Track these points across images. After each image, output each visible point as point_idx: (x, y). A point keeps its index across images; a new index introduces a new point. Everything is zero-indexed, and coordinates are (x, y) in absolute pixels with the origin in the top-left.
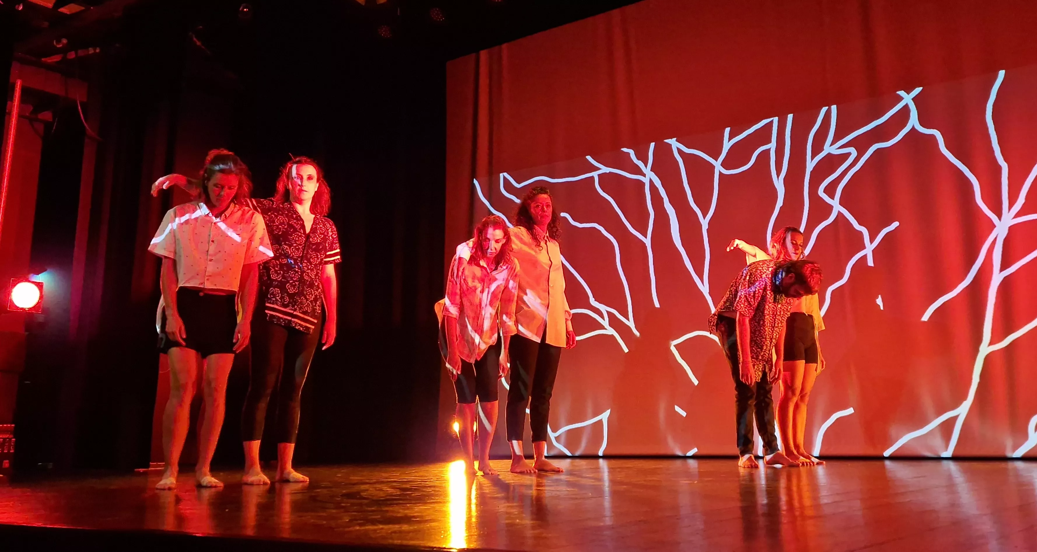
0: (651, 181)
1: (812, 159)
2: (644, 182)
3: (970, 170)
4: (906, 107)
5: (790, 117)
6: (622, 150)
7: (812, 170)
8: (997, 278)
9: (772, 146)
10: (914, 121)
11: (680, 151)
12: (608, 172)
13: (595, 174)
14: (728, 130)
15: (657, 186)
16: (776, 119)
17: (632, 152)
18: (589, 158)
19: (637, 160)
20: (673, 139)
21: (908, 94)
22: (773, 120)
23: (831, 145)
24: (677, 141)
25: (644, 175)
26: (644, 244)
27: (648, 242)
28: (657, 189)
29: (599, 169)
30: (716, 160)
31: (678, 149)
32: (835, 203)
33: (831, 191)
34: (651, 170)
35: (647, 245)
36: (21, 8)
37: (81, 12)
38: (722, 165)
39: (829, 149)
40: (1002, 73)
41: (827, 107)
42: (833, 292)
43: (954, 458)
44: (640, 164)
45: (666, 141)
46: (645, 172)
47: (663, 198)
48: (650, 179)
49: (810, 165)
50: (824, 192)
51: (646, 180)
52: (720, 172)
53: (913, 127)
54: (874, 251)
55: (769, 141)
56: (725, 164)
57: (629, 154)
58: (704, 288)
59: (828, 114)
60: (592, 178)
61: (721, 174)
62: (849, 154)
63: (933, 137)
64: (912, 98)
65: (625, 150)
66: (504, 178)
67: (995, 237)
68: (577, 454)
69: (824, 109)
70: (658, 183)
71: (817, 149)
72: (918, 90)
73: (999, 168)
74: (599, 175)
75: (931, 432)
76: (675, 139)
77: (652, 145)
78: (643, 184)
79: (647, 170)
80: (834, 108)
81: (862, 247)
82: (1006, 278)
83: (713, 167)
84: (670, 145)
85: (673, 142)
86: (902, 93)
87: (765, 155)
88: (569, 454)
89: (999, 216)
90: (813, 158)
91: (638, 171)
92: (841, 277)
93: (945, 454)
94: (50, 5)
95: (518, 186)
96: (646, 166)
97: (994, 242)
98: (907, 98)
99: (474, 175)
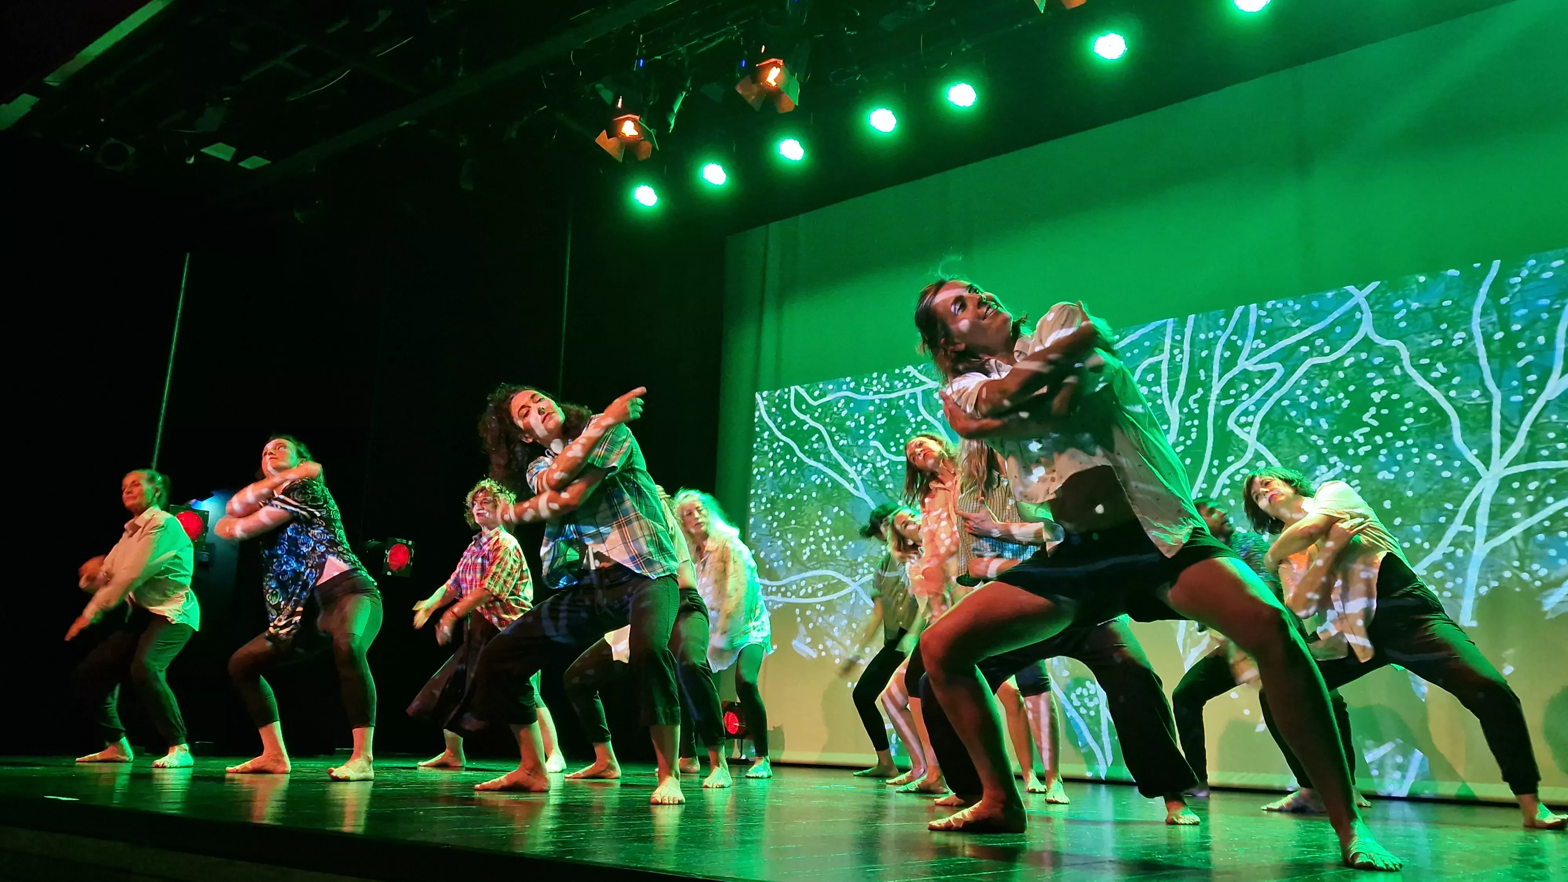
1: (1220, 377)
3: (1446, 398)
4: (1357, 308)
5: (1191, 318)
7: (1219, 391)
8: (1481, 550)
9: (1165, 356)
10: (1366, 328)
12: (935, 387)
13: (918, 390)
16: (1170, 322)
18: (912, 369)
21: (1360, 289)
22: (1166, 324)
23: (1249, 358)
29: (924, 383)
32: (1250, 437)
33: (1244, 422)
36: (192, 161)
37: (267, 166)
39: (1246, 363)
40: (1496, 264)
41: (1243, 307)
43: (1411, 799)
49: (1218, 384)
53: (1366, 335)
55: (1160, 352)
59: (1245, 315)
62: (1273, 371)
63: (1394, 350)
64: (1365, 295)
66: (796, 392)
67: (1480, 491)
69: (1240, 308)
72: (1374, 285)
73: (1489, 397)
74: (923, 391)
80: (1253, 308)
82: (1493, 551)
86: (1351, 288)
87: (1155, 368)
89: (1487, 463)
90: (1221, 375)
93: (1396, 794)
94: (227, 158)
95: (815, 404)
97: (1478, 499)
98: (1359, 296)
99: (756, 387)
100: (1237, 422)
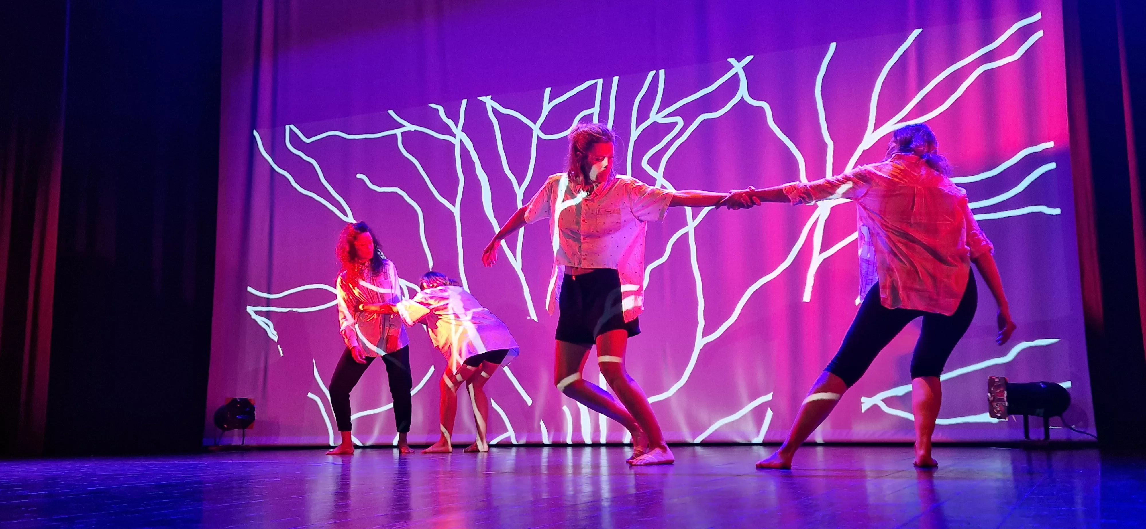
0: (462, 143)
1: (637, 128)
2: (454, 143)
3: (796, 146)
4: (736, 76)
5: (616, 79)
6: (430, 106)
7: (636, 139)
8: (817, 260)
9: (596, 110)
10: (743, 92)
11: (495, 111)
12: (413, 130)
13: (398, 132)
14: (548, 90)
15: (469, 149)
16: (600, 81)
17: (441, 109)
18: (391, 112)
19: (447, 119)
20: (488, 97)
21: (739, 61)
22: (596, 83)
23: (658, 112)
24: (491, 99)
25: (454, 136)
26: (451, 214)
27: (456, 210)
28: (468, 152)
29: (403, 126)
30: (535, 123)
31: (493, 108)
32: (658, 175)
33: (654, 163)
34: (462, 131)
35: (455, 214)
38: (540, 129)
39: (655, 117)
40: (833, 46)
41: (654, 72)
42: (653, 270)
43: (764, 444)
44: (450, 123)
45: (480, 98)
46: (455, 132)
47: (474, 163)
48: (461, 140)
49: (635, 133)
50: (648, 163)
51: (456, 142)
52: (538, 136)
53: (742, 97)
54: (695, 229)
55: (592, 106)
56: (544, 128)
57: (437, 110)
58: (517, 264)
59: (656, 78)
60: (395, 136)
61: (539, 138)
62: (675, 124)
63: (761, 109)
64: (742, 66)
65: (433, 106)
66: (291, 130)
67: (816, 218)
68: (368, 444)
69: (652, 73)
70: (469, 145)
71: (643, 116)
72: (749, 58)
73: (825, 146)
74: (402, 133)
75: (744, 417)
76: (490, 97)
77: (464, 102)
78: (453, 146)
79: (458, 131)
80: (662, 72)
81: (685, 224)
83: (531, 131)
84: (485, 103)
85: (488, 101)
86: (732, 61)
88: (359, 444)
90: (638, 125)
91: (448, 131)
92: (661, 256)
93: (755, 440)
95: (308, 141)
96: (456, 125)
97: (816, 223)
98: (738, 67)
99: (254, 126)
100: (649, 163)
